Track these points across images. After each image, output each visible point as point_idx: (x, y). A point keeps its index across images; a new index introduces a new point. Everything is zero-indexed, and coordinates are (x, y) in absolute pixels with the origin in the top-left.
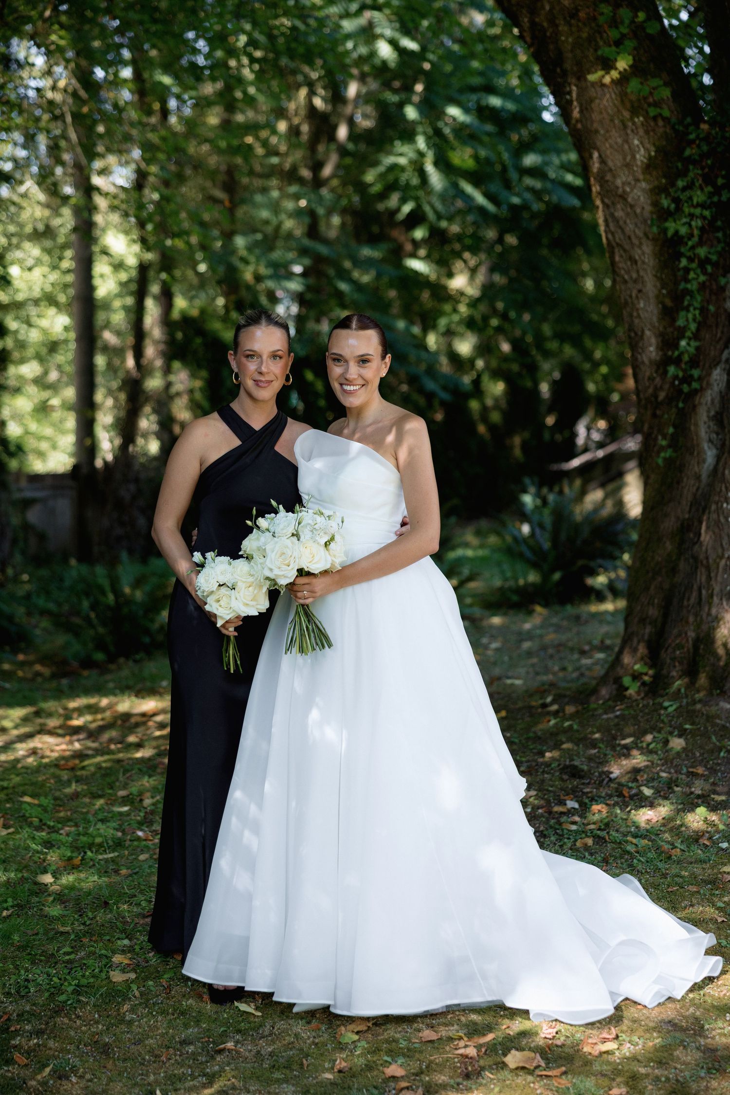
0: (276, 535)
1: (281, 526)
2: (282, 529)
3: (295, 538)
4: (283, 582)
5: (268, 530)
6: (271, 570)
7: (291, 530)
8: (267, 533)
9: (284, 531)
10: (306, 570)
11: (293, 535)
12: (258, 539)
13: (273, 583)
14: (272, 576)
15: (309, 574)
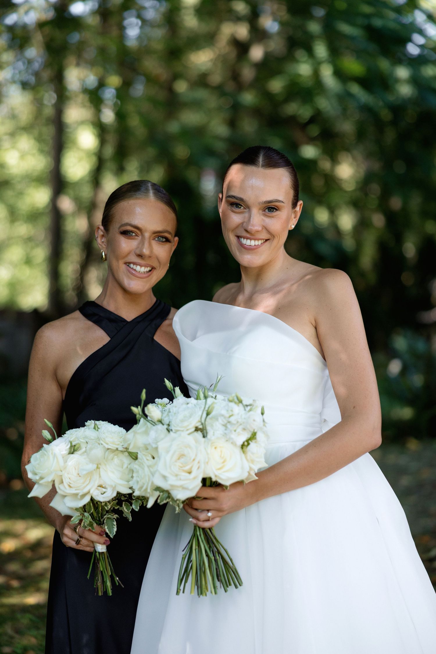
0: (172, 427)
1: (180, 417)
2: (182, 421)
3: (199, 435)
4: (181, 495)
5: (160, 421)
6: (165, 477)
7: (195, 422)
8: (160, 426)
9: (186, 424)
10: (214, 479)
11: (197, 429)
12: (146, 433)
13: (166, 495)
14: (165, 486)
15: (216, 485)
